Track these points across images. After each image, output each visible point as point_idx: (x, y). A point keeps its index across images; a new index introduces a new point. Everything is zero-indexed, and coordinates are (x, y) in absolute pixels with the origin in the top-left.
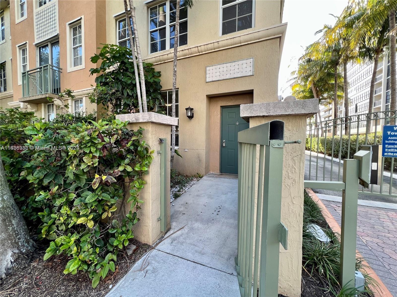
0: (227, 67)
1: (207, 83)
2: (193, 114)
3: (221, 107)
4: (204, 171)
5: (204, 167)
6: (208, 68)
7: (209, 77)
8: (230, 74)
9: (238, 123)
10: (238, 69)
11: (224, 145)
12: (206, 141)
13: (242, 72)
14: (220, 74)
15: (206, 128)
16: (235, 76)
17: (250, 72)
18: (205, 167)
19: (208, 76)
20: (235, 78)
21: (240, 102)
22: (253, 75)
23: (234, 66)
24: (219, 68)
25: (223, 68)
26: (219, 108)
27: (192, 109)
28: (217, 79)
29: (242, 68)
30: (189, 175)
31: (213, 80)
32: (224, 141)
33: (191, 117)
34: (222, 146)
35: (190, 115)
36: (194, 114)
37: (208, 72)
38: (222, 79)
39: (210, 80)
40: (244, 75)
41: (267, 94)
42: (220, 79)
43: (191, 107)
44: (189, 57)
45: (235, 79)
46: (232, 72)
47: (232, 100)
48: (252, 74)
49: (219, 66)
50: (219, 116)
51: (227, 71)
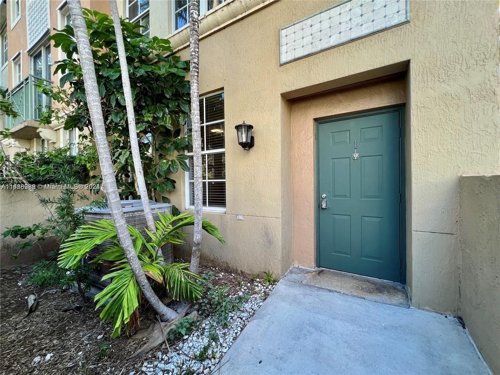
0: (330, 18)
1: (281, 65)
2: (252, 138)
3: (315, 120)
4: (280, 267)
5: (279, 258)
6: (283, 33)
7: (287, 53)
8: (340, 33)
9: (356, 155)
10: (362, 15)
11: (324, 206)
12: (283, 197)
13: (373, 21)
14: (313, 38)
15: (282, 169)
16: (354, 35)
17: (396, 16)
18: (283, 258)
19: (283, 49)
20: (353, 40)
21: (363, 104)
22: (407, 22)
23: (350, 10)
24: (311, 26)
25: (321, 22)
26: (310, 125)
27: (250, 127)
28: (306, 53)
29: (373, 11)
30: (246, 272)
31: (297, 56)
32: (324, 195)
33: (248, 145)
34: (319, 207)
35: (244, 140)
36: (255, 138)
37: (283, 40)
38: (319, 48)
39: (289, 59)
40: (379, 28)
41: (458, 66)
42: (314, 50)
43: (248, 123)
44: (242, 19)
45: (353, 44)
46: (343, 27)
47: (342, 101)
48: (403, 19)
49: (309, 22)
50: (312, 140)
51: (330, 27)
